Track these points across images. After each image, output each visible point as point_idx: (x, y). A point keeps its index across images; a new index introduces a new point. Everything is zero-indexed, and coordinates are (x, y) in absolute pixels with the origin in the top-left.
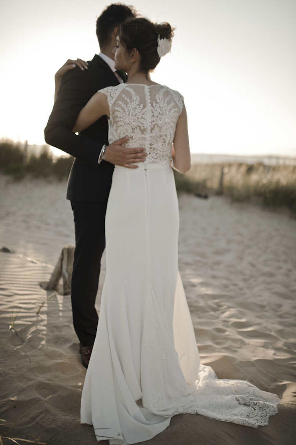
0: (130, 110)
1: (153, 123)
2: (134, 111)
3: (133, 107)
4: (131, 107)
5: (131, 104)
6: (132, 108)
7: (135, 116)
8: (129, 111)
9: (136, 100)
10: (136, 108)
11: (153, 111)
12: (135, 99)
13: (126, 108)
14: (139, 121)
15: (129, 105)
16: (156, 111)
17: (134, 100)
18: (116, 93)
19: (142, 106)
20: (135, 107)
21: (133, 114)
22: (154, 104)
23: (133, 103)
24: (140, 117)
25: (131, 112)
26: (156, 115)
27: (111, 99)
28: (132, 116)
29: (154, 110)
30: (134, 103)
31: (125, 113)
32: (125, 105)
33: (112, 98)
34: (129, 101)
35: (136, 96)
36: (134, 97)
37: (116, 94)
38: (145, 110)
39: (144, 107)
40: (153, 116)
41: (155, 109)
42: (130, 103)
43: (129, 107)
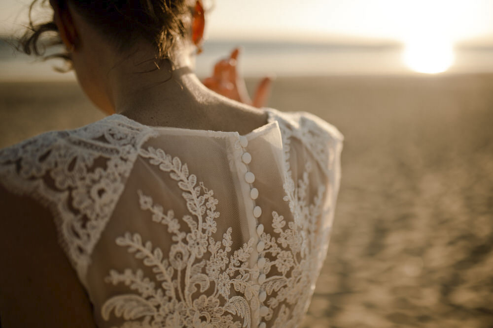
0: (184, 271)
1: (274, 302)
2: (204, 271)
3: (195, 253)
4: (185, 258)
5: (185, 241)
6: (192, 260)
7: (209, 293)
8: (180, 276)
9: (205, 216)
10: (208, 255)
11: (274, 251)
12: (199, 213)
13: (162, 267)
14: (226, 313)
15: (174, 250)
16: (288, 249)
17: (196, 218)
18: (101, 192)
19: (228, 240)
20: (203, 250)
21: (198, 286)
22: (278, 222)
23: (196, 235)
24: (225, 292)
25: (188, 281)
26: (283, 269)
27: (78, 226)
28: (195, 296)
29: (280, 245)
30: (200, 232)
31: (159, 291)
32: (158, 251)
33: (85, 220)
34: (174, 226)
35: (202, 193)
36: (195, 203)
37: (106, 198)
38: (241, 254)
39: (238, 242)
40: (274, 271)
41: (281, 240)
42: (181, 236)
43: (179, 255)
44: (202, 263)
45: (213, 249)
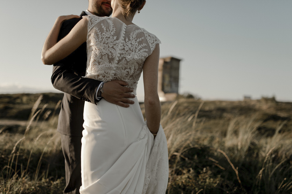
0: (103, 38)
1: (122, 56)
2: (107, 40)
3: (107, 36)
4: (105, 36)
5: (106, 33)
6: (106, 37)
7: (107, 44)
9: (112, 31)
10: (109, 38)
11: (125, 45)
12: (111, 30)
13: (100, 35)
14: (109, 50)
15: (103, 33)
16: (128, 46)
17: (110, 30)
18: (96, 20)
19: (115, 38)
20: (109, 36)
21: (105, 42)
22: (127, 40)
24: (111, 46)
25: (103, 40)
26: (126, 50)
27: (90, 24)
28: (104, 43)
29: (126, 44)
30: (109, 33)
31: (98, 39)
32: (100, 33)
33: (92, 23)
34: (105, 29)
35: (113, 27)
36: (111, 28)
37: (96, 21)
38: (117, 42)
39: (117, 39)
40: (124, 49)
41: (127, 43)
43: (104, 35)
44: (107, 38)
45: (111, 37)
